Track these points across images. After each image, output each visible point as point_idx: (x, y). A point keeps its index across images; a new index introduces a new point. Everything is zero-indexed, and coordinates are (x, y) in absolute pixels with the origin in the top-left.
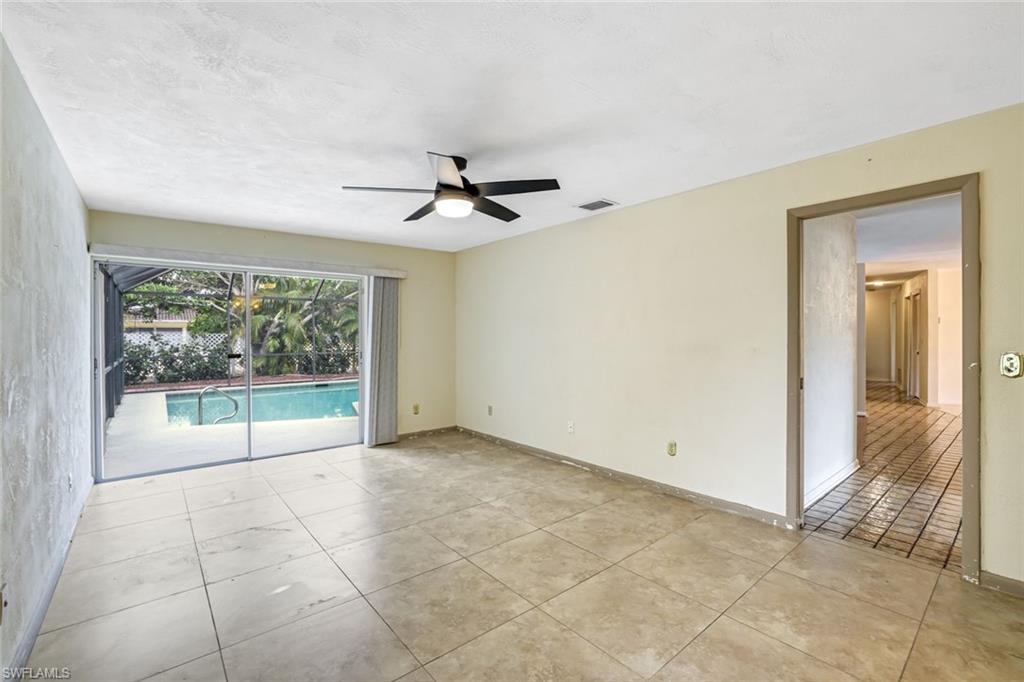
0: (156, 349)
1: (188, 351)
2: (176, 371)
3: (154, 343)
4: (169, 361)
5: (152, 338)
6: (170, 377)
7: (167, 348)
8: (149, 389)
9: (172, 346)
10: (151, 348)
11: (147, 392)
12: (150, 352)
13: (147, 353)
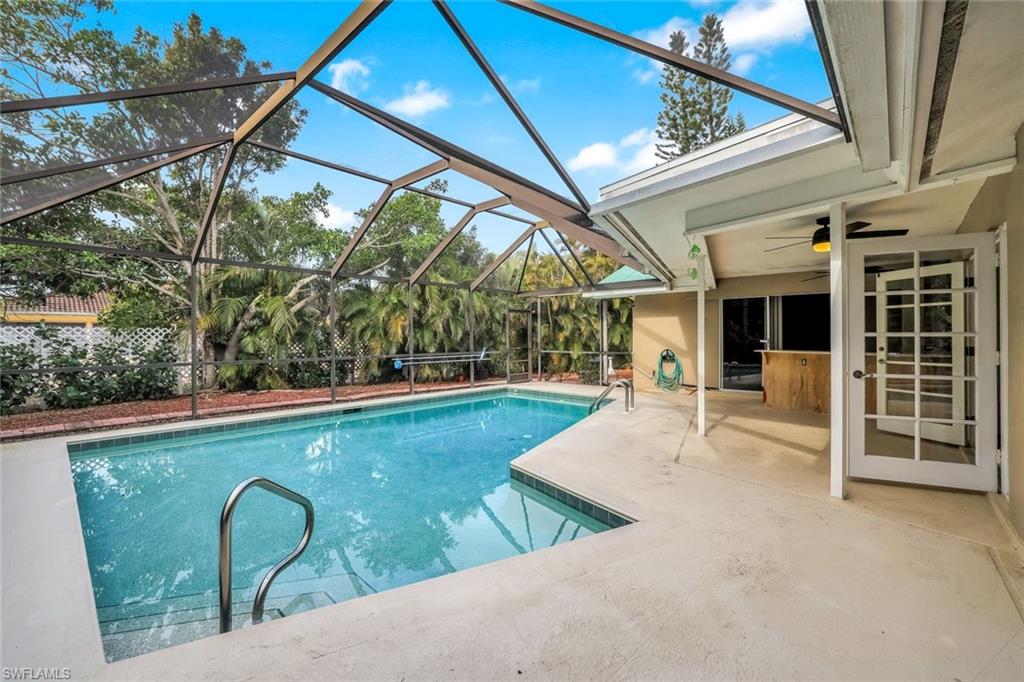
0: (45, 353)
1: (105, 355)
2: (84, 388)
3: (40, 342)
4: (69, 373)
5: (37, 333)
6: (70, 400)
7: (67, 351)
8: (29, 431)
9: (75, 348)
10: (36, 351)
11: (24, 437)
12: (33, 358)
13: (27, 359)
